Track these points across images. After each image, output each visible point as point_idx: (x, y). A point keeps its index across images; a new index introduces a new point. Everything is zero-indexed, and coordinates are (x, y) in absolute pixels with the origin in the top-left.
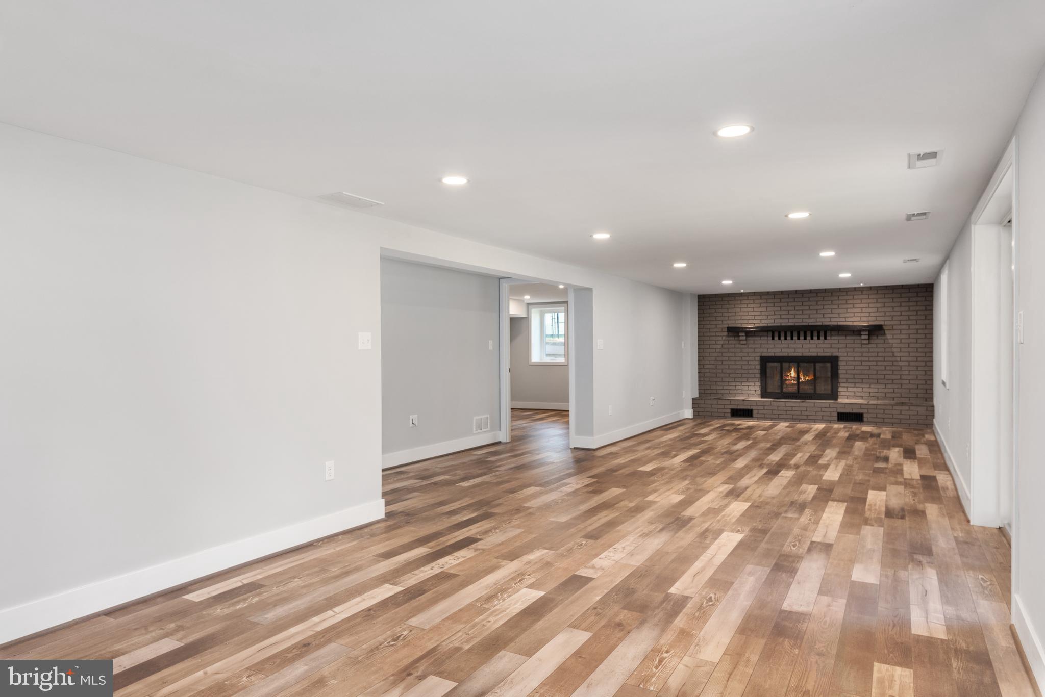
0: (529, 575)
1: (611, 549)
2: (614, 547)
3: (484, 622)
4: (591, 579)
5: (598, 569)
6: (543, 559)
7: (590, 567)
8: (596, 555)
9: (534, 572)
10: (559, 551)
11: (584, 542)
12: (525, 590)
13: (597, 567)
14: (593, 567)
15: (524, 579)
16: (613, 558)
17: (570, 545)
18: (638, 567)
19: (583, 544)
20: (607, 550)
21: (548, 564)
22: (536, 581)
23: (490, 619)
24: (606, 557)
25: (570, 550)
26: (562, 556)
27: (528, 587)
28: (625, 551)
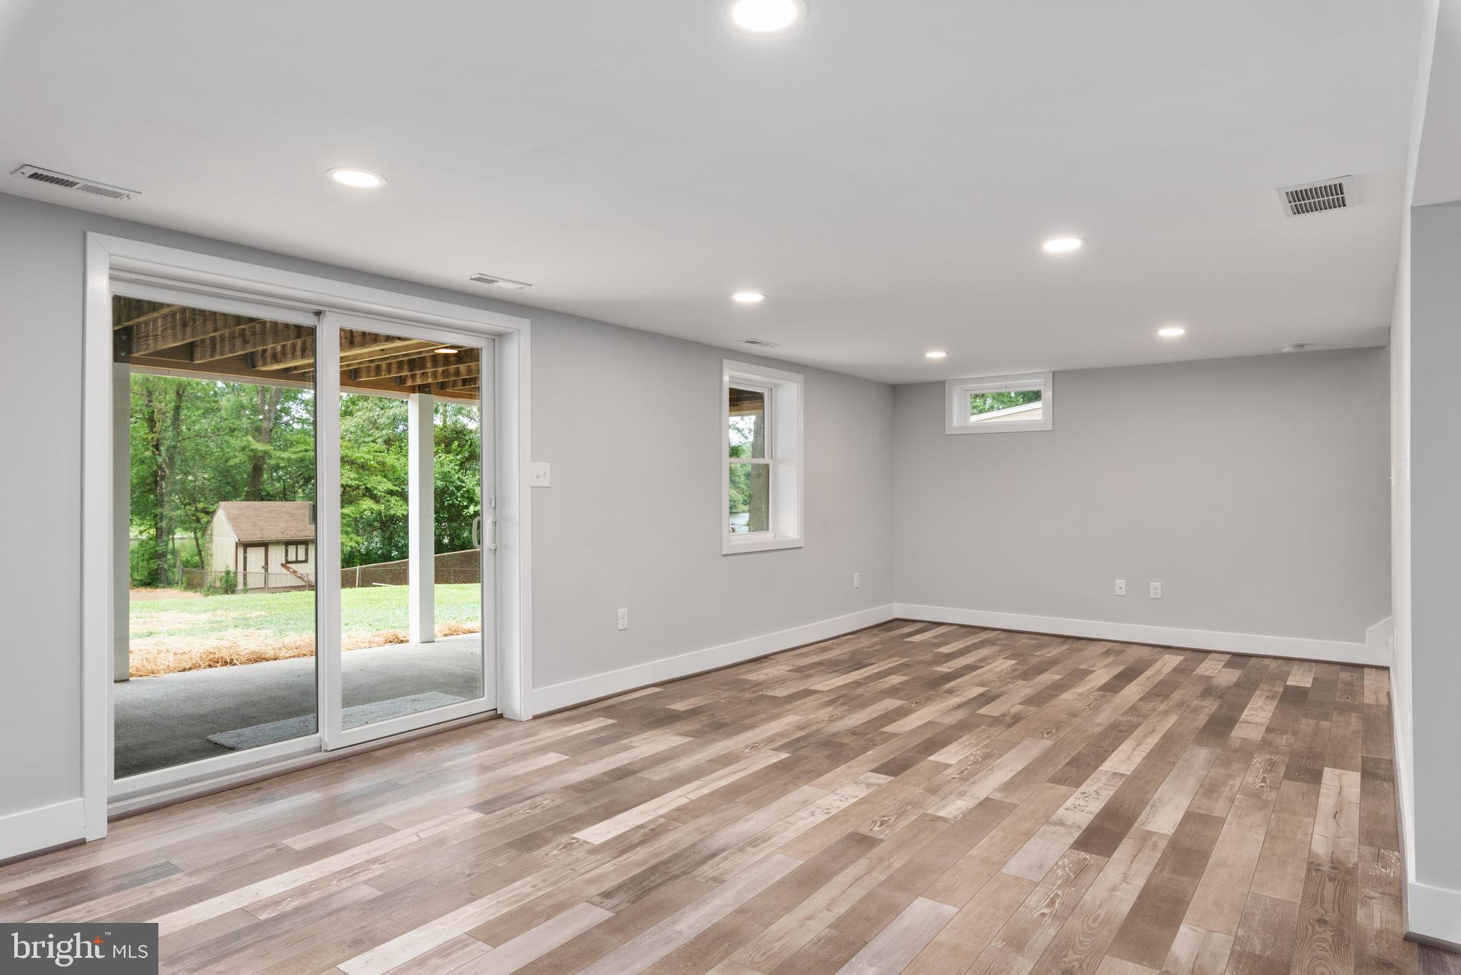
0: (955, 778)
1: (834, 812)
2: (828, 816)
3: (979, 739)
4: (874, 771)
5: (862, 783)
6: (942, 800)
7: (873, 785)
8: (861, 802)
9: (949, 782)
10: (919, 812)
11: (877, 828)
12: (953, 762)
13: (863, 785)
14: (869, 785)
15: (958, 774)
16: (836, 797)
17: (902, 824)
18: (806, 783)
19: (878, 824)
20: (840, 812)
21: (933, 791)
22: (942, 771)
23: (976, 741)
24: (847, 798)
25: (901, 814)
26: (915, 804)
27: (951, 765)
28: (813, 809)
